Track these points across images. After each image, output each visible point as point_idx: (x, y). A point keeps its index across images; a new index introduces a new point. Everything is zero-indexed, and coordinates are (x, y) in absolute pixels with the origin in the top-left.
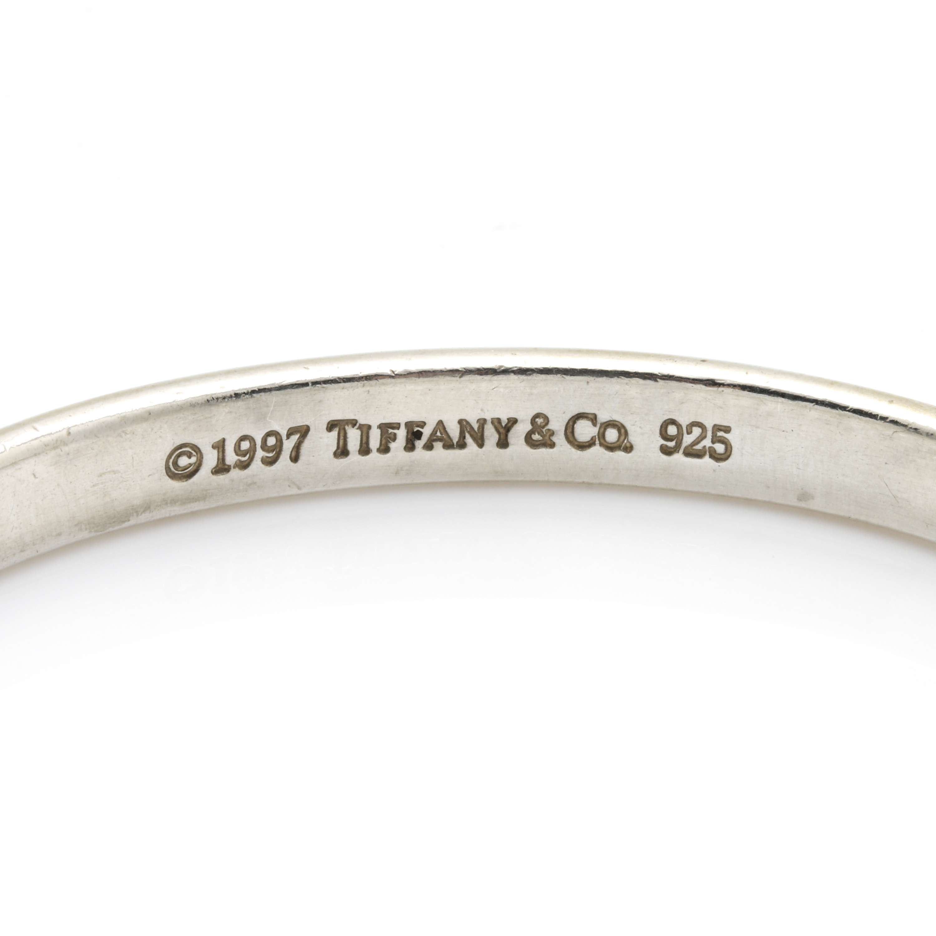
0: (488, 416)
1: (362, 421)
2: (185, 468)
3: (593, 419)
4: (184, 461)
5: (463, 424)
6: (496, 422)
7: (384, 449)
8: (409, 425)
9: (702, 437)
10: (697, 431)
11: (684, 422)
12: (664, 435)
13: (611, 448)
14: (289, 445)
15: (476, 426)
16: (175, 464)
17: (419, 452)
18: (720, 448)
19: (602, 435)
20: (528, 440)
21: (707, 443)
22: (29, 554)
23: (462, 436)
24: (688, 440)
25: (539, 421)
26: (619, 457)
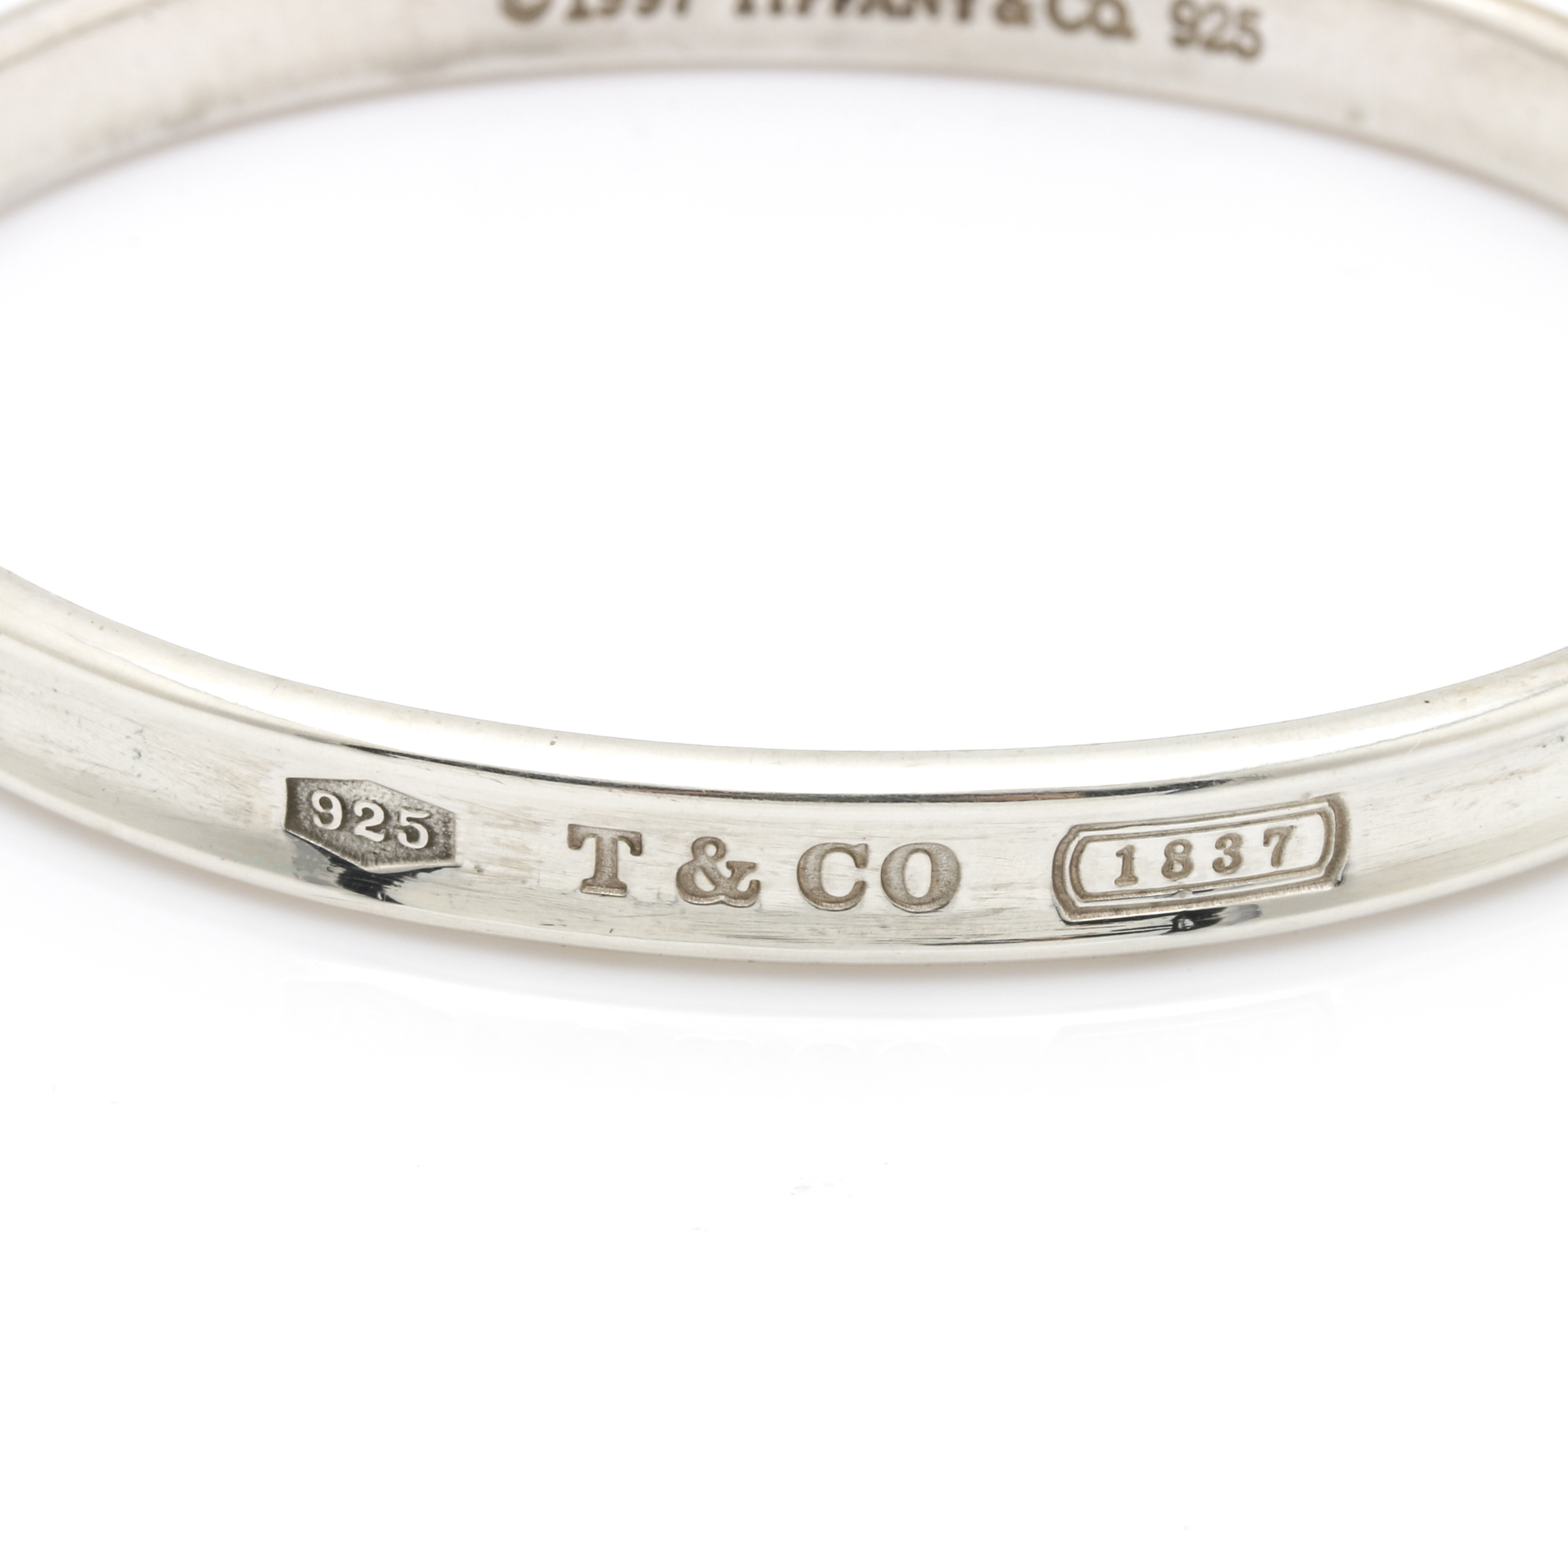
9: (1224, 25)
10: (1217, 17)
11: (1201, 3)
12: (1178, 21)
13: (1107, 32)
17: (851, 21)
18: (1246, 42)
19: (1095, 15)
21: (1230, 33)
24: (1207, 27)
26: (1118, 48)
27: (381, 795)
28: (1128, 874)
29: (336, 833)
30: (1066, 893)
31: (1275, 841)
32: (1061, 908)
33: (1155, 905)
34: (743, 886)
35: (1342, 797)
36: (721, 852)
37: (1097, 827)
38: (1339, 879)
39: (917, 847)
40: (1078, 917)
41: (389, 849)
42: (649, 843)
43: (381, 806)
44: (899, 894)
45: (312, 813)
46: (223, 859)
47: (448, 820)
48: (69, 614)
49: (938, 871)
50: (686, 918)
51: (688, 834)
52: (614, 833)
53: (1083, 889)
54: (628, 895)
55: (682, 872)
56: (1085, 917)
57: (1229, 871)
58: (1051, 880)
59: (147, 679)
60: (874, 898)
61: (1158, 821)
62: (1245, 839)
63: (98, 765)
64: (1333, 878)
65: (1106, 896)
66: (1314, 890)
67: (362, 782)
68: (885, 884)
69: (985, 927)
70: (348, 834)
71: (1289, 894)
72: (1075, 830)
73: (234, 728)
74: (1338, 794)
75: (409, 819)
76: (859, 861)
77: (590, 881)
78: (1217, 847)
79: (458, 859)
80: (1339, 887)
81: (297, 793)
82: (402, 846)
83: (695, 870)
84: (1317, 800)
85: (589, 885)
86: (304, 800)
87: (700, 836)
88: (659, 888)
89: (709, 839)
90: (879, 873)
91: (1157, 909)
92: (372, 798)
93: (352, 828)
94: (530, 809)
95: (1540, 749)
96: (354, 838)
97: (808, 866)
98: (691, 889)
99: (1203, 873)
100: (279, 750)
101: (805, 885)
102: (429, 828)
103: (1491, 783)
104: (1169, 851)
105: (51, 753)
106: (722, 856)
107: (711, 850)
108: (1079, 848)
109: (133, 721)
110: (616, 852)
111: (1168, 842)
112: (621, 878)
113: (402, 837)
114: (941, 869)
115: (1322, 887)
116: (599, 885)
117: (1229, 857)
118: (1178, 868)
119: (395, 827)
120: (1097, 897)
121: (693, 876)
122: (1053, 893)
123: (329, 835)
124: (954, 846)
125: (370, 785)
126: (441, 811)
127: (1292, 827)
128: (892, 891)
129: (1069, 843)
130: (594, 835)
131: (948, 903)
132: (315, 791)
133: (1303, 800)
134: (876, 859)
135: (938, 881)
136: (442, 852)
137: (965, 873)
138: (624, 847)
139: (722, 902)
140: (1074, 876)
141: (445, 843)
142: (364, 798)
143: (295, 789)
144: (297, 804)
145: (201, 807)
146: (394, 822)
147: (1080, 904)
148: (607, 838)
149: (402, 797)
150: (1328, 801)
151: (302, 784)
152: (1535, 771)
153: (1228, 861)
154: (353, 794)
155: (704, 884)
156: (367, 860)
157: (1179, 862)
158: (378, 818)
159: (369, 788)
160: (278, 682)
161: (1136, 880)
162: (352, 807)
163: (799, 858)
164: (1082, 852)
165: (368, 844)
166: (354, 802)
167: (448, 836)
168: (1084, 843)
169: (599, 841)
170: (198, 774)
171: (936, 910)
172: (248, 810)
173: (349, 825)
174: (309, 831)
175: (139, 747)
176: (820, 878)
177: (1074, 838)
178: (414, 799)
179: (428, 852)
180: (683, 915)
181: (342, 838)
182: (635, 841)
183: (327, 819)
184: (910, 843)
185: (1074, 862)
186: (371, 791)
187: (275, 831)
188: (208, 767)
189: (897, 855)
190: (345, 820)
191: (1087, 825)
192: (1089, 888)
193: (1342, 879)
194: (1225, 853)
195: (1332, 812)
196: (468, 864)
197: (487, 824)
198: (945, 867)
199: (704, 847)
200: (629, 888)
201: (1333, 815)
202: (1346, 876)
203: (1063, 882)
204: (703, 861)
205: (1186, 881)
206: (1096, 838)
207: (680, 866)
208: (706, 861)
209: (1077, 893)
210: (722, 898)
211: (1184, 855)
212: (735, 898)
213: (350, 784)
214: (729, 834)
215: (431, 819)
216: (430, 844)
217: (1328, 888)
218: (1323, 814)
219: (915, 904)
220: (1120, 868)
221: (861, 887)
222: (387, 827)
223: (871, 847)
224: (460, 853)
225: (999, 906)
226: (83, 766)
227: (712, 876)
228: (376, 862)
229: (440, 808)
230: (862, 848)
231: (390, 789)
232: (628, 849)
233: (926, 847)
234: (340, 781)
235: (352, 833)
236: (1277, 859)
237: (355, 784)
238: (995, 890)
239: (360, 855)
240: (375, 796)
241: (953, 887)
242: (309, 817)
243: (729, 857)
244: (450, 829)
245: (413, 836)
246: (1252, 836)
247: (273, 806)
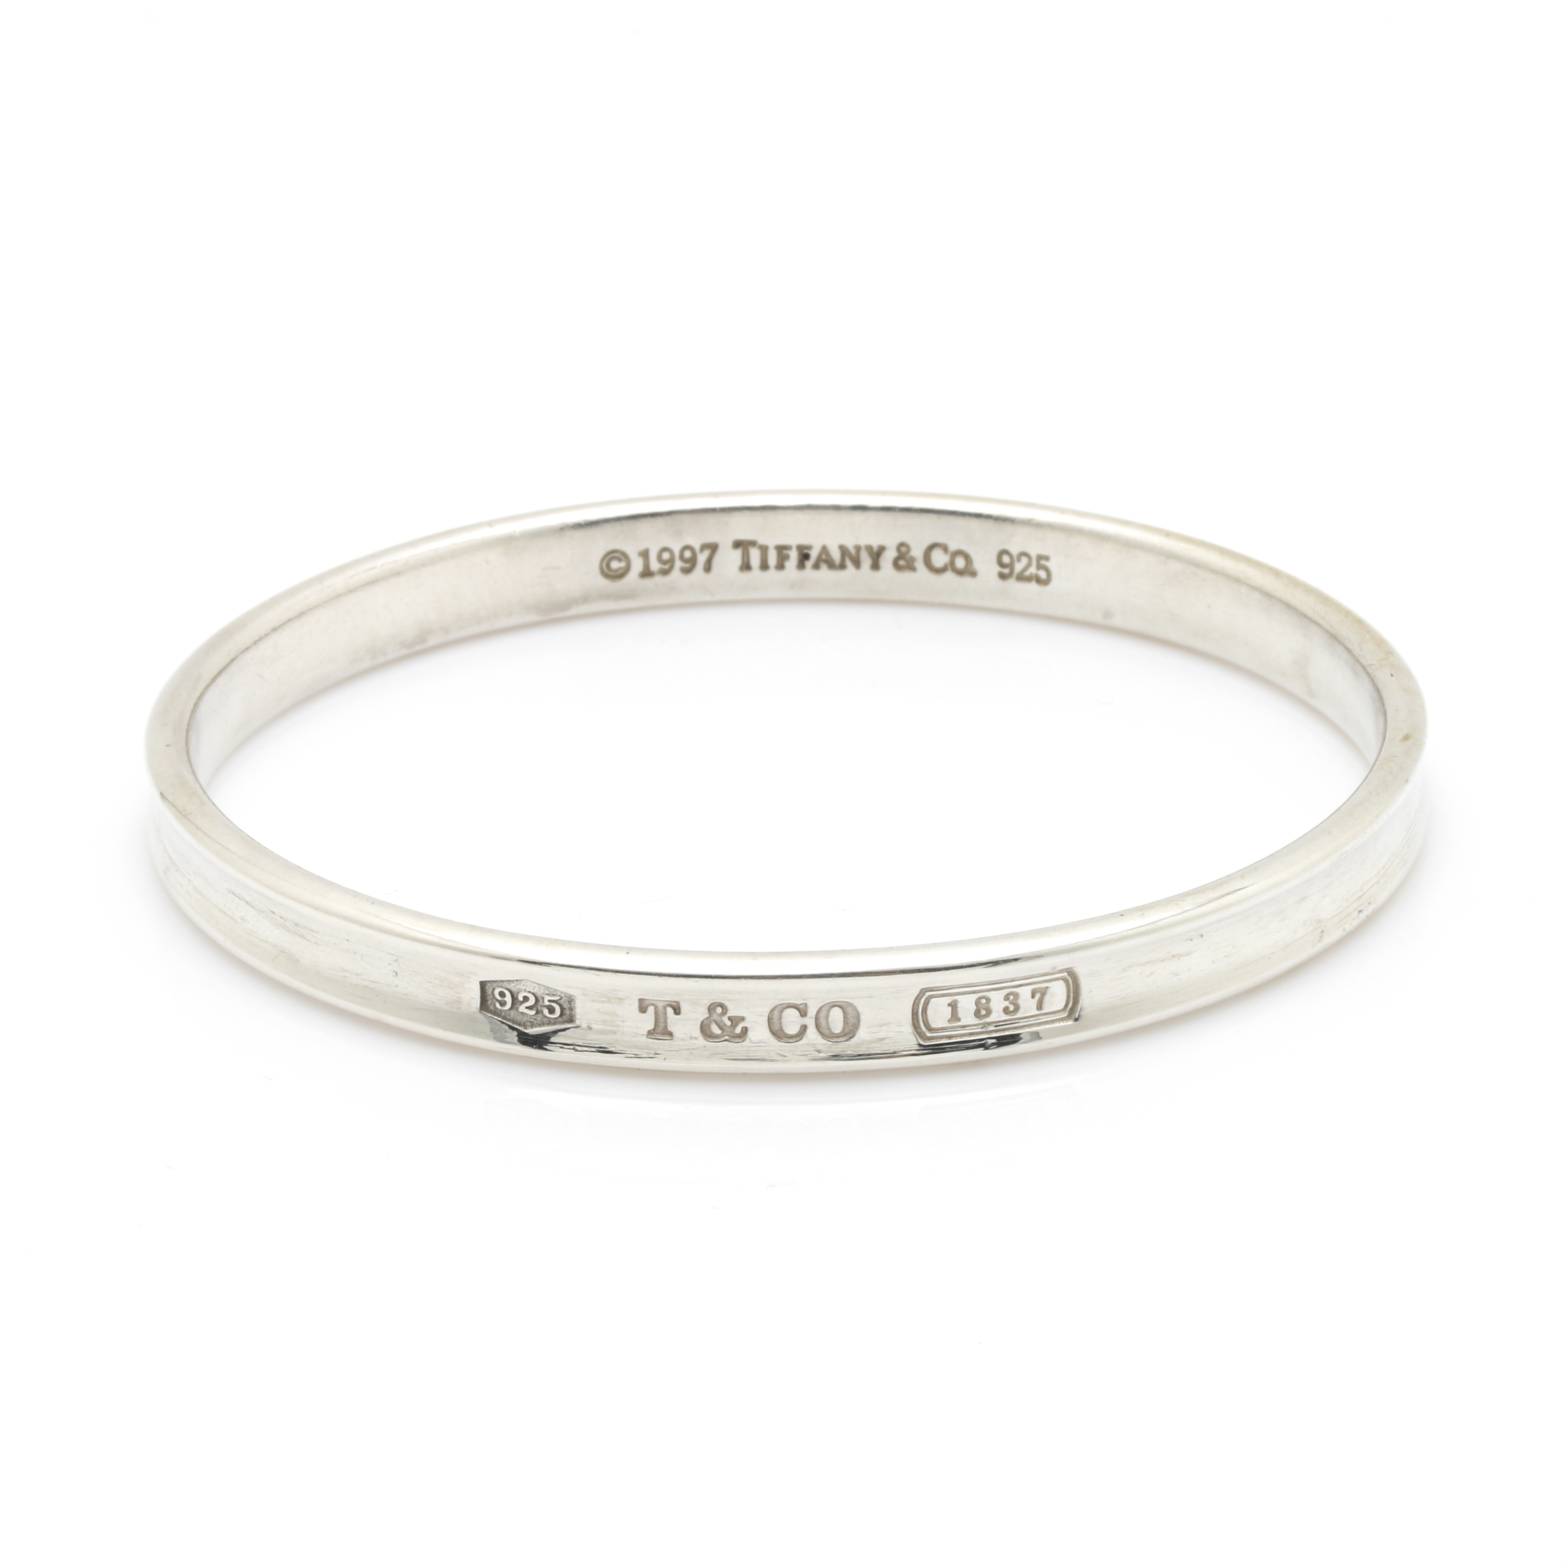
0: (863, 542)
1: (762, 541)
2: (616, 570)
3: (945, 548)
4: (615, 565)
5: (843, 550)
6: (869, 548)
7: (780, 566)
8: (800, 548)
9: (1029, 565)
10: (1024, 560)
11: (1015, 551)
12: (1001, 565)
13: (960, 573)
14: (702, 558)
15: (853, 551)
16: (608, 566)
17: (809, 572)
18: (1043, 574)
19: (952, 563)
20: (896, 565)
21: (1033, 570)
22: (484, 627)
23: (843, 559)
24: (1019, 567)
25: (903, 549)
26: (967, 580)
27: (532, 988)
28: (955, 1017)
29: (508, 1011)
30: (920, 1028)
31: (1038, 996)
32: (918, 1037)
33: (971, 1034)
34: (738, 1030)
35: (1075, 969)
36: (724, 1011)
37: (935, 989)
38: (1077, 1017)
39: (834, 1004)
40: (928, 1041)
41: (539, 1019)
42: (684, 1008)
43: (533, 994)
44: (826, 1032)
45: (495, 1000)
46: (446, 1030)
47: (571, 1000)
48: (355, 897)
49: (847, 1018)
50: (707, 1050)
51: (705, 1001)
52: (664, 1002)
53: (929, 1025)
54: (675, 1038)
55: (704, 1024)
56: (932, 1042)
57: (1012, 1014)
58: (911, 1021)
59: (398, 929)
60: (812, 1032)
61: (970, 985)
62: (1020, 995)
63: (373, 982)
64: (1073, 1017)
65: (943, 1029)
66: (1062, 1024)
67: (522, 980)
68: (818, 1026)
69: (875, 1049)
70: (515, 1011)
71: (1048, 1026)
72: (923, 991)
73: (449, 954)
74: (1072, 968)
75: (549, 1001)
76: (802, 1013)
77: (652, 1032)
78: (1005, 1000)
79: (578, 1023)
80: (1077, 1022)
81: (486, 990)
82: (546, 1017)
83: (711, 1022)
84: (1061, 971)
85: (652, 1033)
86: (490, 993)
87: (712, 1002)
88: (691, 1034)
89: (718, 1004)
90: (814, 1020)
91: (973, 1036)
92: (528, 990)
93: (518, 1008)
94: (616, 990)
95: (1189, 941)
96: (519, 1014)
97: (774, 1017)
98: (709, 1033)
99: (997, 1015)
100: (474, 965)
101: (772, 1028)
102: (560, 1005)
103: (1162, 961)
104: (978, 1002)
105: (346, 977)
106: (725, 1013)
107: (719, 1010)
108: (926, 1002)
109: (392, 955)
110: (665, 1014)
111: (977, 997)
112: (670, 1029)
113: (546, 1012)
114: (849, 1017)
115: (1066, 1022)
116: (657, 1033)
117: (1012, 1005)
118: (983, 1012)
119: (542, 1006)
120: (938, 1030)
121: (709, 1026)
122: (913, 1029)
123: (505, 1013)
124: (855, 1002)
125: (526, 982)
126: (567, 995)
127: (1047, 988)
128: (821, 1030)
129: (920, 999)
130: (653, 1005)
131: (854, 1036)
132: (496, 988)
133: (1053, 972)
134: (812, 1012)
135: (847, 1023)
136: (568, 1019)
137: (862, 1017)
138: (670, 1011)
139: (726, 1040)
140: (925, 1018)
141: (570, 1014)
142: (523, 990)
143: (485, 988)
144: (486, 996)
145: (432, 1002)
146: (541, 1003)
147: (929, 1034)
148: (660, 1005)
149: (545, 989)
150: (1067, 972)
151: (489, 984)
152: (1187, 955)
153: (1012, 1008)
154: (517, 988)
155: (716, 1030)
156: (526, 1027)
157: (984, 1009)
158: (532, 1001)
159: (526, 984)
160: (473, 928)
161: (959, 1020)
162: (517, 996)
163: (769, 1012)
164: (928, 1004)
165: (527, 1017)
166: (518, 993)
167: (571, 1009)
168: (929, 998)
169: (656, 1008)
170: (430, 983)
171: (847, 1041)
172: (459, 1001)
173: (516, 1006)
174: (493, 1011)
175: (396, 970)
176: (781, 1023)
177: (923, 996)
178: (552, 989)
179: (560, 1019)
180: (705, 1048)
181: (512, 1014)
182: (676, 1007)
183: (503, 1004)
184: (830, 1001)
185: (924, 1011)
186: (527, 985)
187: (475, 1012)
188: (435, 978)
189: (824, 1009)
190: (513, 1004)
191: (930, 988)
192: (933, 1026)
193: (1079, 1016)
194: (1010, 1003)
195: (1070, 978)
196: (584, 1025)
197: (593, 1001)
198: (851, 1015)
199: (715, 1008)
200: (674, 1034)
201: (1071, 980)
202: (1081, 1016)
203: (918, 1022)
204: (715, 1017)
205: (988, 1020)
206: (935, 996)
207: (702, 1020)
208: (717, 1017)
209: (927, 1028)
210: (727, 1038)
211: (986, 1005)
212: (734, 1037)
213: (515, 982)
214: (728, 1000)
215: (562, 1001)
216: (562, 1015)
217: (1070, 1023)
218: (1064, 979)
219: (835, 1037)
220: (950, 1013)
221: (804, 1028)
222: (537, 1006)
223: (808, 1005)
224: (578, 1019)
225: (883, 1037)
226: (366, 983)
227: (720, 1025)
228: (532, 1027)
229: (567, 993)
230: (804, 1005)
231: (538, 984)
232: (673, 1011)
233: (840, 1004)
234: (509, 981)
235: (518, 1011)
236: (1040, 1006)
237: (518, 982)
238: (880, 1027)
239: (522, 1023)
240: (530, 989)
241: (856, 1026)
242: (493, 1004)
243: (729, 1014)
244: (573, 1006)
245: (552, 1011)
246: (1025, 993)
247: (473, 998)
